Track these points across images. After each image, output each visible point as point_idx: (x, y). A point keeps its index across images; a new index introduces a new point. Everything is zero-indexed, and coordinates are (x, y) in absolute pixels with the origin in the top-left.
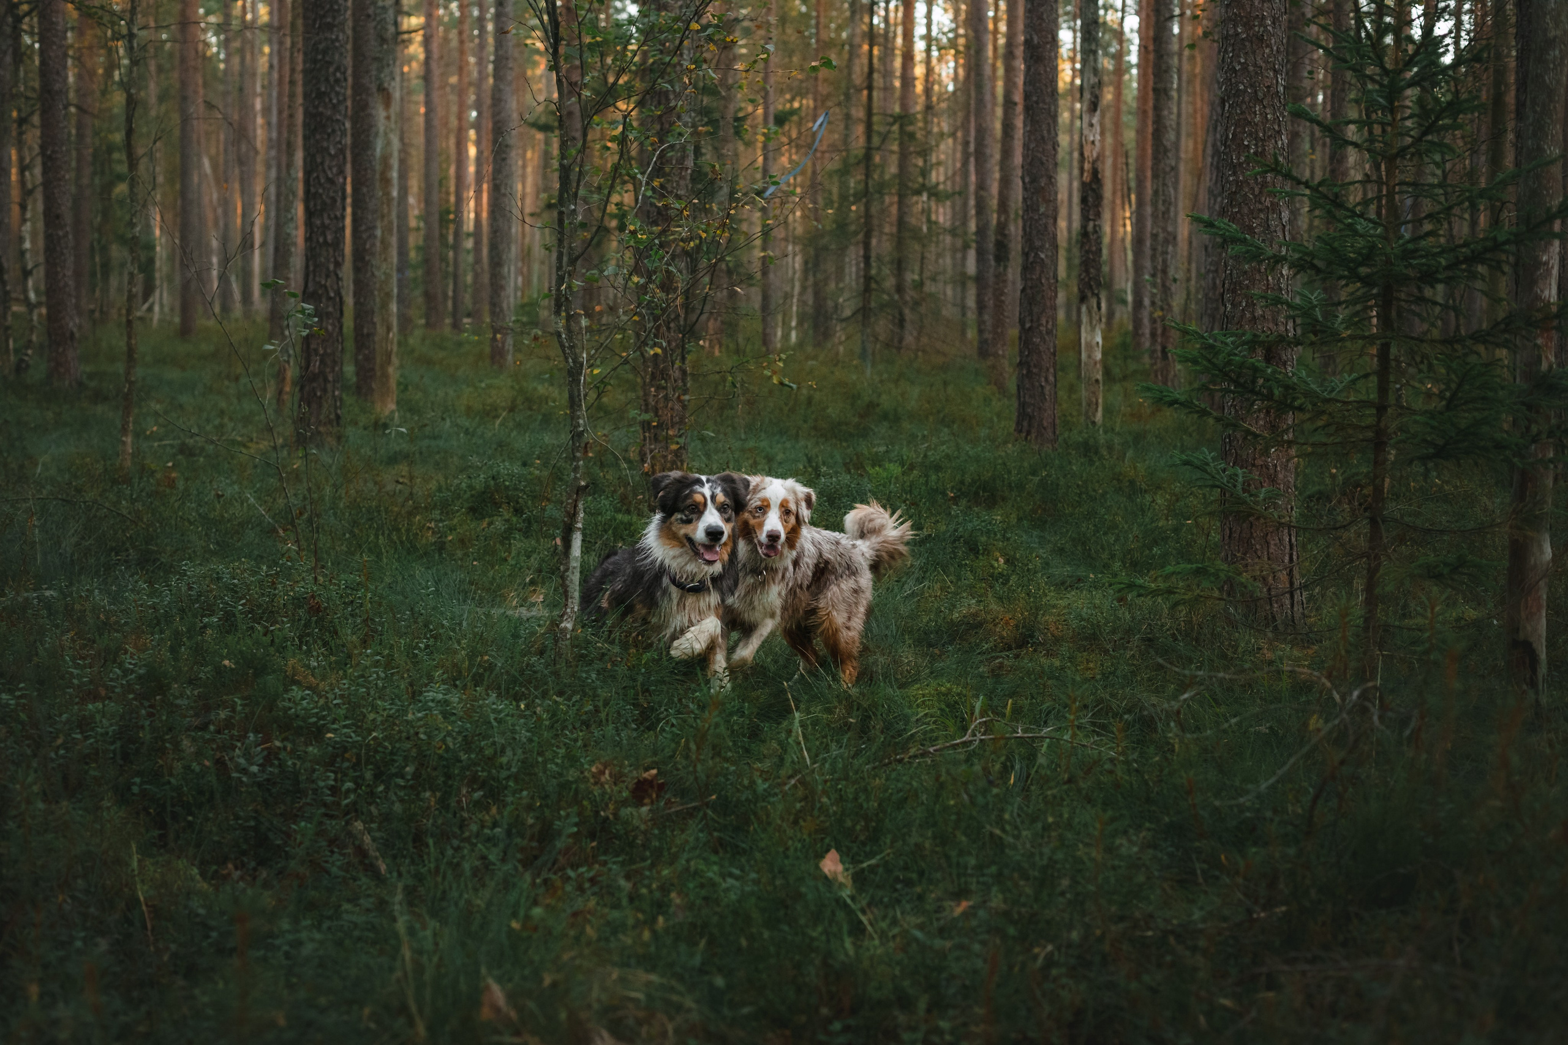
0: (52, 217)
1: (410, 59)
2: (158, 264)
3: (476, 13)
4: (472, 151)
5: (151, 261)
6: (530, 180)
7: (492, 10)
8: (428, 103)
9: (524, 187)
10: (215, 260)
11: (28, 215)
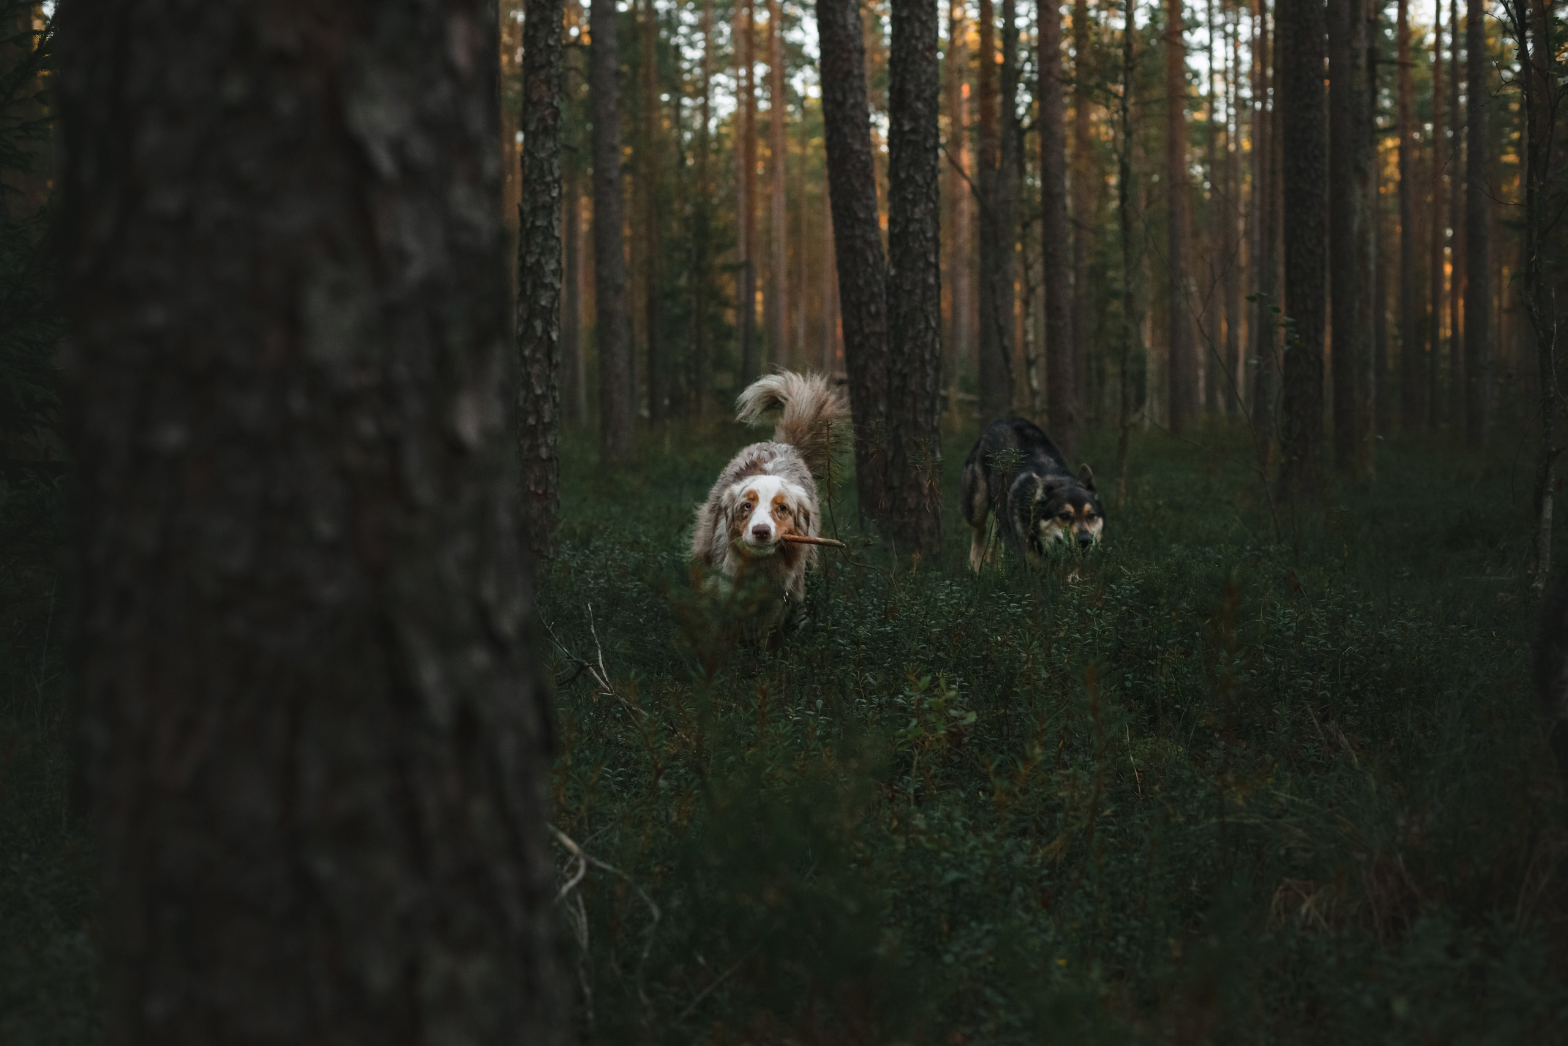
0: (1052, 309)
1: (1386, 181)
2: (1149, 376)
3: (1450, 134)
4: (1448, 269)
5: (1142, 374)
6: (1506, 296)
7: (1466, 129)
8: (1404, 223)
9: (1500, 300)
10: (1201, 373)
11: (1031, 310)
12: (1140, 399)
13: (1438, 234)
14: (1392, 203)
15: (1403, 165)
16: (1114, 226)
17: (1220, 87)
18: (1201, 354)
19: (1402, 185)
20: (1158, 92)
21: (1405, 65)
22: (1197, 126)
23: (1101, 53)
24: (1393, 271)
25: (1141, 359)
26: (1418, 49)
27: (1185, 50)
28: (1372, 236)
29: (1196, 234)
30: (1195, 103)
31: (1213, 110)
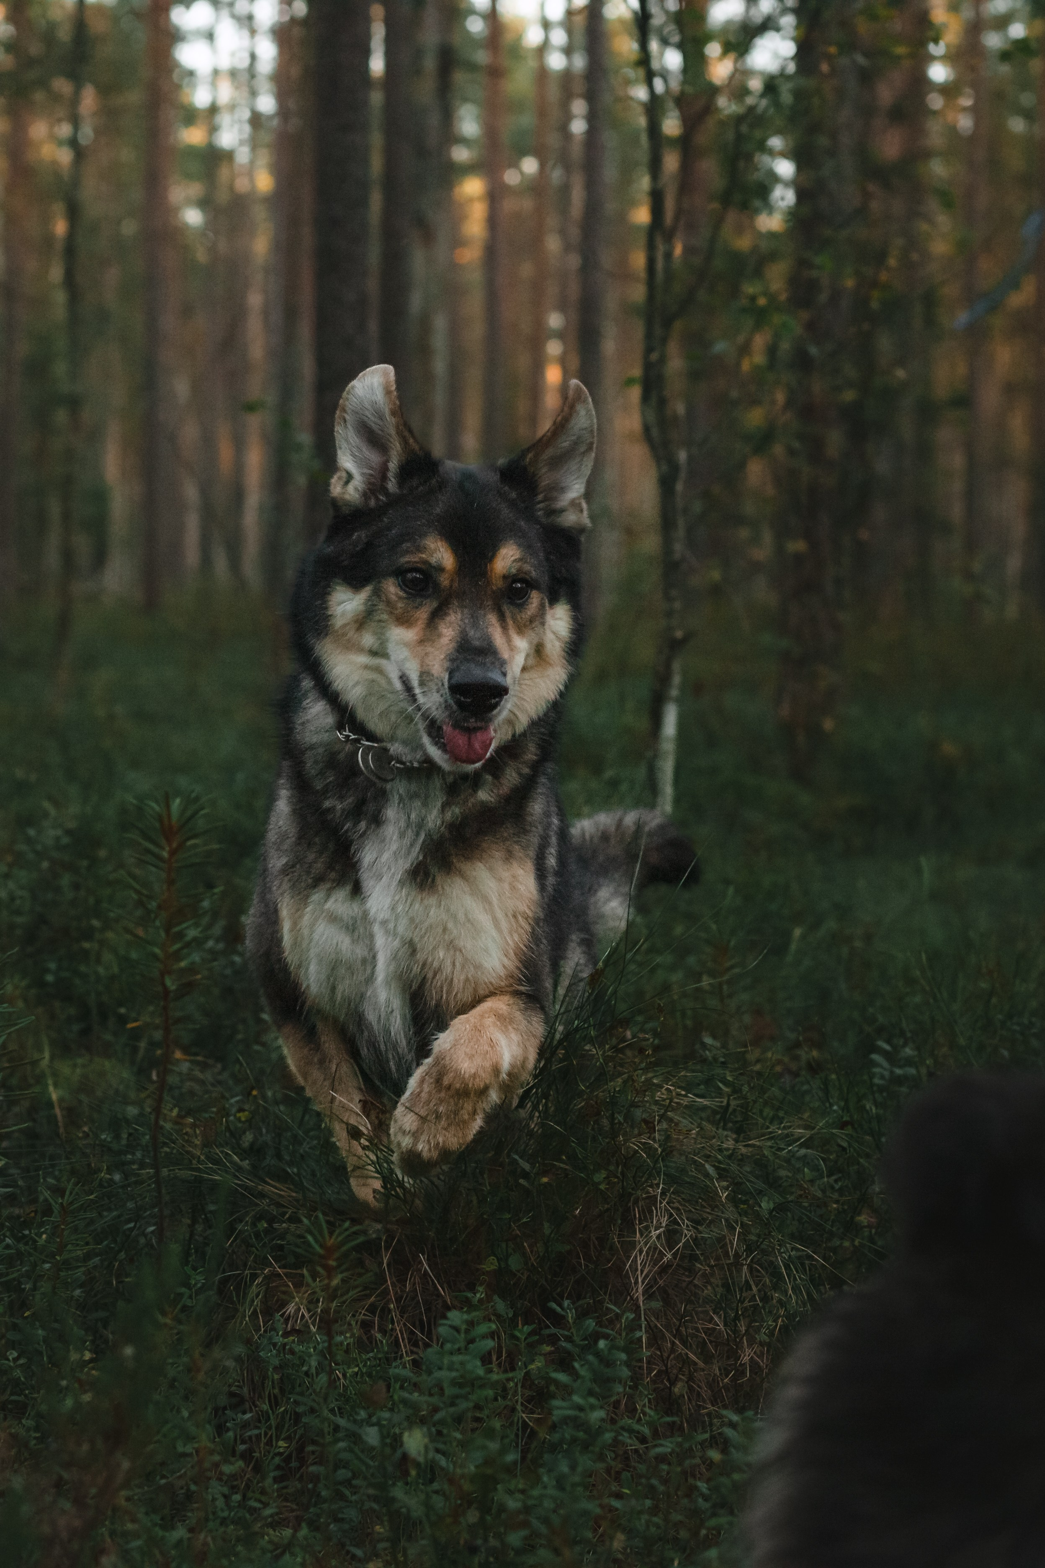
1: (467, 242)
3: (559, 177)
4: (554, 374)
7: (580, 170)
12: (100, 558)
13: (539, 324)
14: (474, 277)
15: (492, 221)
16: (60, 297)
17: (225, 93)
18: (191, 492)
19: (491, 252)
20: (134, 97)
21: (495, 73)
22: (192, 152)
23: (49, 37)
24: (474, 376)
25: (100, 496)
26: (516, 50)
27: (174, 36)
28: (440, 323)
29: (187, 311)
30: (190, 116)
31: (213, 129)
